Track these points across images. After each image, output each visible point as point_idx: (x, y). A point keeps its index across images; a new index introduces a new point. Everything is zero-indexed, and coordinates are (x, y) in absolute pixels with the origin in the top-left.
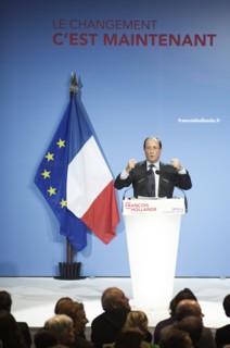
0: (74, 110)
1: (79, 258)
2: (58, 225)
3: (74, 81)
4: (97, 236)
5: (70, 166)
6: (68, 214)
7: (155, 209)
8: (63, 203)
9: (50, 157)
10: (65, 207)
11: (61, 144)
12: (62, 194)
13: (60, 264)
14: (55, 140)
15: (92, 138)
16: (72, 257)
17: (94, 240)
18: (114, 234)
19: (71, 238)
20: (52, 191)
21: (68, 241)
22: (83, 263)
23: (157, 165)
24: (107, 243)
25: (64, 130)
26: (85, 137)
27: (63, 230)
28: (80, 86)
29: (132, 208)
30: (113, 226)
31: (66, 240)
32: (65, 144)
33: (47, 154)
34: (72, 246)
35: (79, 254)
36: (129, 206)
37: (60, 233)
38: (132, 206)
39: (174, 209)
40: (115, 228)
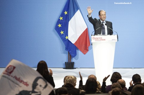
1: (73, 60)
2: (65, 47)
4: (81, 51)
5: (69, 22)
6: (69, 42)
7: (105, 40)
8: (67, 38)
9: (61, 18)
10: (68, 39)
11: (66, 13)
12: (66, 34)
13: (65, 63)
14: (64, 11)
15: (79, 11)
16: (70, 61)
17: (79, 53)
18: (88, 50)
19: (69, 52)
20: (62, 32)
21: (69, 53)
22: (75, 62)
24: (85, 54)
25: (67, 7)
26: (76, 10)
29: (95, 39)
30: (87, 47)
31: (68, 53)
32: (67, 13)
33: (60, 17)
34: (70, 55)
35: (73, 58)
36: (94, 38)
37: (66, 50)
38: (95, 38)
39: (113, 40)
40: (88, 47)
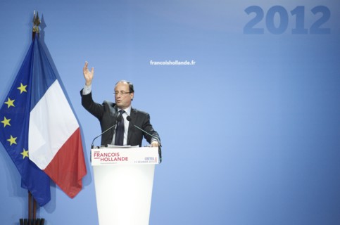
0: (36, 51)
1: (42, 213)
2: (19, 178)
3: (36, 21)
4: (62, 189)
5: (31, 113)
6: (30, 165)
7: (126, 159)
8: (25, 154)
9: (10, 103)
10: (27, 158)
11: (23, 88)
12: (24, 143)
13: (21, 220)
14: (16, 84)
15: (57, 82)
16: (34, 215)
17: (58, 194)
18: (80, 187)
19: (32, 192)
20: (12, 140)
21: (30, 195)
22: (46, 219)
23: (128, 110)
24: (72, 197)
25: (25, 74)
26: (48, 81)
27: (25, 183)
28: (44, 26)
29: (102, 157)
30: (79, 178)
31: (28, 194)
32: (26, 88)
33: (6, 100)
34: (34, 200)
35: (42, 209)
36: (98, 155)
37: (22, 186)
38: (102, 155)
39: (147, 159)
40: (81, 180)
